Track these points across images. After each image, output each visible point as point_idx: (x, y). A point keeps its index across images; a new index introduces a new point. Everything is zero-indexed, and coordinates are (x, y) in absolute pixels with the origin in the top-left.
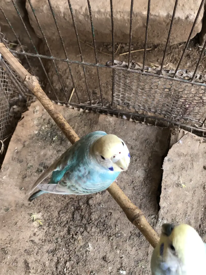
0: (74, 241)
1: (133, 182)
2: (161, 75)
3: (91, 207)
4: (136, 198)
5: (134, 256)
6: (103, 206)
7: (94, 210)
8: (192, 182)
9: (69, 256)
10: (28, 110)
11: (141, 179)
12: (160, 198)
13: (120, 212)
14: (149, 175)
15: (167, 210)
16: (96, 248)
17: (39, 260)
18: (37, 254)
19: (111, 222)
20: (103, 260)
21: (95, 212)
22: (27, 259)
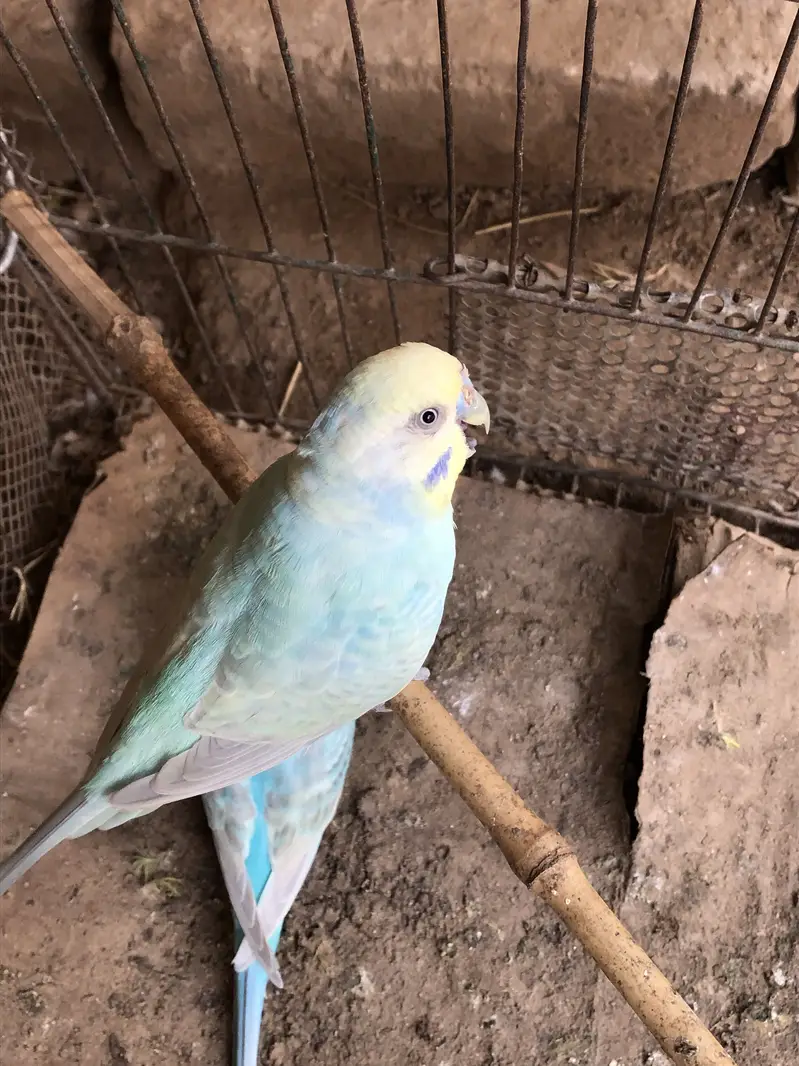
0: (304, 958)
1: (531, 726)
2: (638, 312)
3: (369, 828)
4: (545, 791)
5: (538, 1019)
6: (416, 821)
7: (379, 838)
8: (763, 725)
9: (285, 1018)
10: (120, 448)
11: (564, 715)
12: (636, 790)
13: (484, 846)
14: (593, 701)
15: (664, 837)
16: (388, 987)
17: (166, 1036)
18: (156, 1013)
19: (447, 886)
20: (417, 1031)
21: (382, 845)
22: (118, 1033)
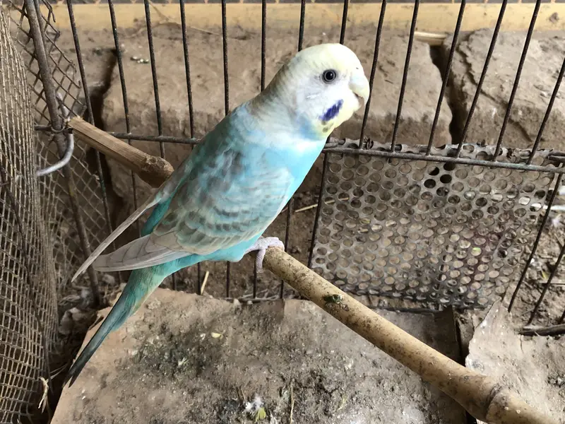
2: (430, 156)
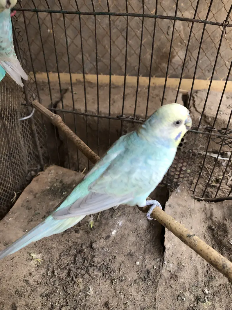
0: (74, 283)
1: (137, 229)
3: (94, 250)
4: (140, 244)
5: (140, 302)
6: (106, 250)
7: (97, 254)
9: (66, 300)
10: (44, 171)
11: (145, 227)
12: (164, 238)
13: (125, 256)
15: (172, 252)
16: (97, 292)
17: (30, 304)
18: (28, 297)
19: (115, 266)
20: (105, 306)
21: (98, 255)
22: (16, 302)
